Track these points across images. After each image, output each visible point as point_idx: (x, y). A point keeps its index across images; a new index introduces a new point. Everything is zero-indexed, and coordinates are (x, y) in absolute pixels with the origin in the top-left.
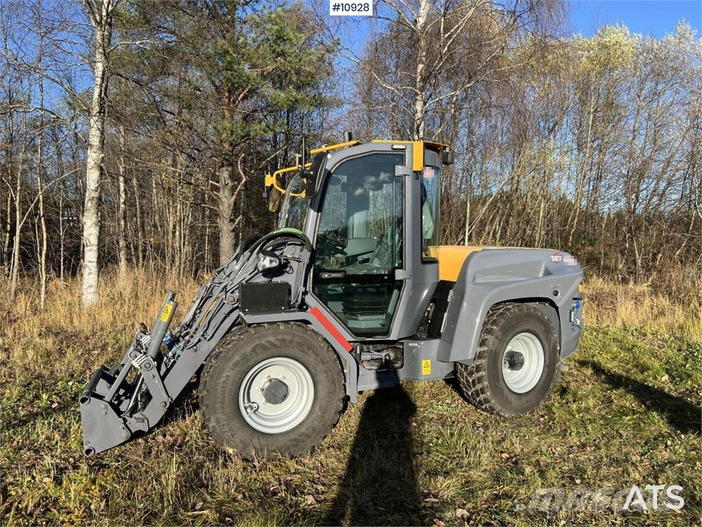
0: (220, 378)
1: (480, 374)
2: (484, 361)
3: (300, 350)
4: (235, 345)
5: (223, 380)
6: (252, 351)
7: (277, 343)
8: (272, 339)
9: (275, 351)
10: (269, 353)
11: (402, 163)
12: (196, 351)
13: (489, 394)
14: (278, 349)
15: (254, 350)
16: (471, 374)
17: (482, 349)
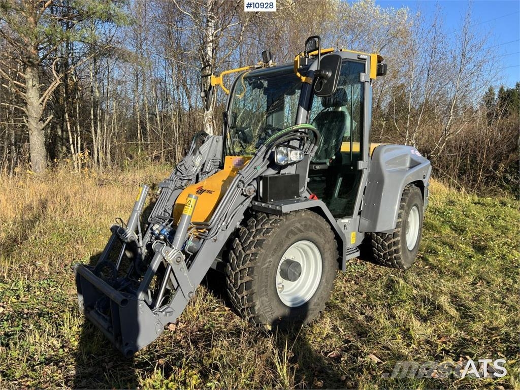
0: (264, 264)
1: (396, 239)
2: (399, 229)
3: (315, 233)
4: (273, 233)
5: (266, 265)
6: (286, 237)
7: (302, 228)
8: (299, 225)
9: (300, 235)
10: (296, 237)
11: (364, 72)
12: (215, 240)
13: (400, 253)
14: (302, 233)
15: (287, 236)
16: (388, 239)
17: (398, 221)
